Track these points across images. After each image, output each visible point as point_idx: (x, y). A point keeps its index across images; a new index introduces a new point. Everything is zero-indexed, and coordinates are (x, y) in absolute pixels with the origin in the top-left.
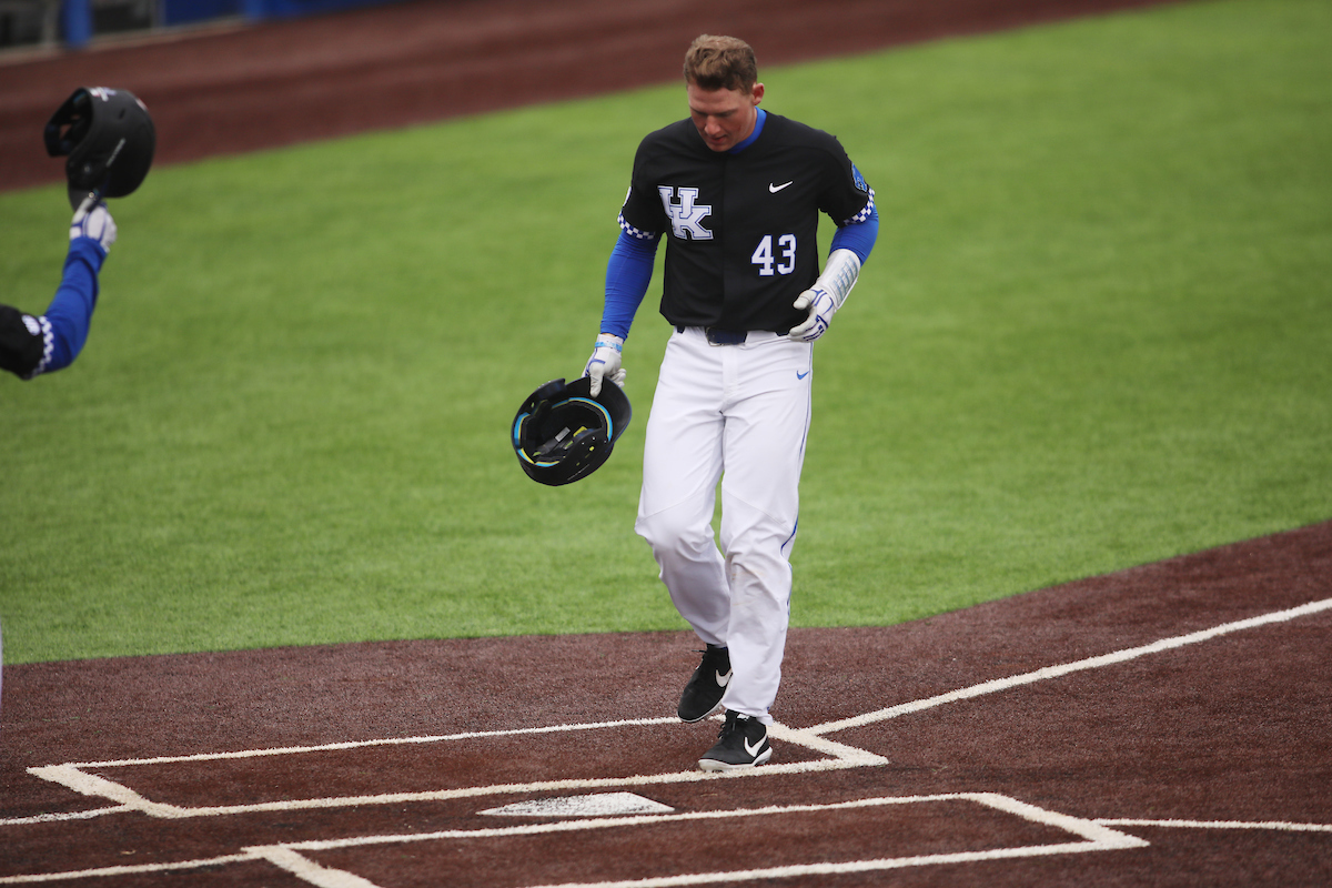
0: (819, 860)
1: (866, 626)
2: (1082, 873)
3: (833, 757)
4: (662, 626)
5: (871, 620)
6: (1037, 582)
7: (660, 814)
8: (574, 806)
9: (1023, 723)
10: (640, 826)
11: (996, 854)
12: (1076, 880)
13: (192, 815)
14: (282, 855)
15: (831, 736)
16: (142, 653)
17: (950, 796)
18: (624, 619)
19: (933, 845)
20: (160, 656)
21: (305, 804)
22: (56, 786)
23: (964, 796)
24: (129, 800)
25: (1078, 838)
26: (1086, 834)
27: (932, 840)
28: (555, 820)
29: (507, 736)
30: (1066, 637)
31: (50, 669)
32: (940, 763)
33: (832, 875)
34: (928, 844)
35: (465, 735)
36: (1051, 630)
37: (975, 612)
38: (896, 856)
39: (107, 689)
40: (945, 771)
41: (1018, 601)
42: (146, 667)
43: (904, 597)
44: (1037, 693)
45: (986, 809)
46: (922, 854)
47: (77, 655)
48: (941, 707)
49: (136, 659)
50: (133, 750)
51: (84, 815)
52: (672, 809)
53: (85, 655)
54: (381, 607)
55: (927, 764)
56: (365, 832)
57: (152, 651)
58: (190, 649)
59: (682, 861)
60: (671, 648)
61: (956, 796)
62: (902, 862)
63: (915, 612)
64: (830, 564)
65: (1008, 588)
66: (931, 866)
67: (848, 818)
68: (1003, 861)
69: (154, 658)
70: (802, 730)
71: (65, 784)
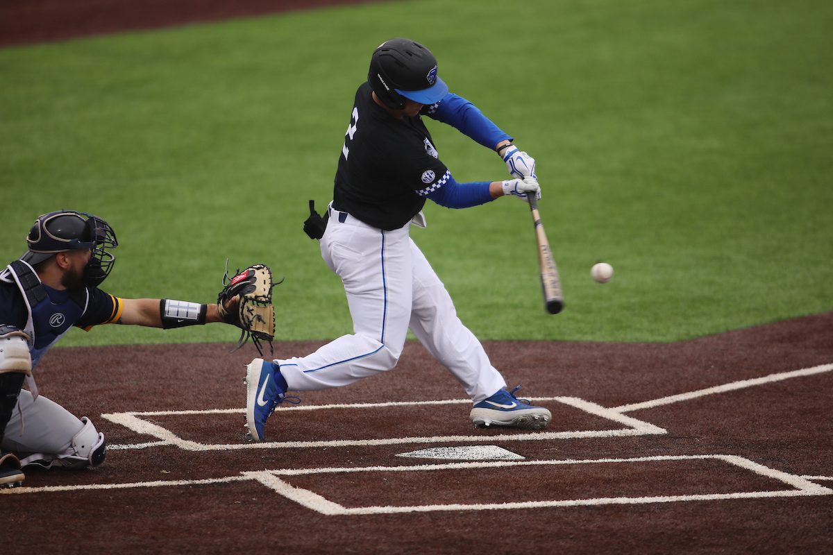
0: (620, 495)
1: (655, 342)
2: (793, 511)
3: (630, 428)
4: (521, 337)
5: (659, 338)
6: (768, 318)
7: (516, 461)
8: (459, 453)
9: (756, 410)
10: (502, 467)
11: (736, 495)
12: (788, 514)
13: (209, 449)
14: (267, 478)
15: (630, 414)
16: (179, 341)
17: (707, 457)
18: (496, 332)
19: (695, 488)
20: (190, 344)
21: (283, 445)
22: (120, 427)
23: (716, 456)
24: (168, 438)
25: (791, 487)
26: (796, 485)
27: (694, 485)
28: (446, 462)
29: (417, 405)
30: (787, 355)
31: (119, 349)
32: (701, 434)
33: (628, 505)
34: (692, 487)
35: (389, 404)
36: (776, 350)
37: (727, 336)
38: (670, 495)
39: (156, 364)
40: (704, 440)
41: (756, 331)
42: (182, 351)
43: (680, 325)
44: (766, 391)
45: (731, 465)
46: (688, 494)
47: (137, 341)
48: (703, 398)
49: (175, 345)
50: (171, 405)
51: (137, 446)
52: (523, 458)
53: (142, 342)
54: (336, 317)
55: (692, 435)
56: (322, 465)
57: (185, 341)
58: (211, 340)
59: (529, 492)
60: (526, 352)
61: (711, 456)
62: (674, 498)
63: (687, 334)
64: (633, 300)
65: (750, 321)
66: (694, 501)
67: (640, 469)
68: (741, 500)
69: (187, 345)
70: (610, 409)
71: (126, 425)
